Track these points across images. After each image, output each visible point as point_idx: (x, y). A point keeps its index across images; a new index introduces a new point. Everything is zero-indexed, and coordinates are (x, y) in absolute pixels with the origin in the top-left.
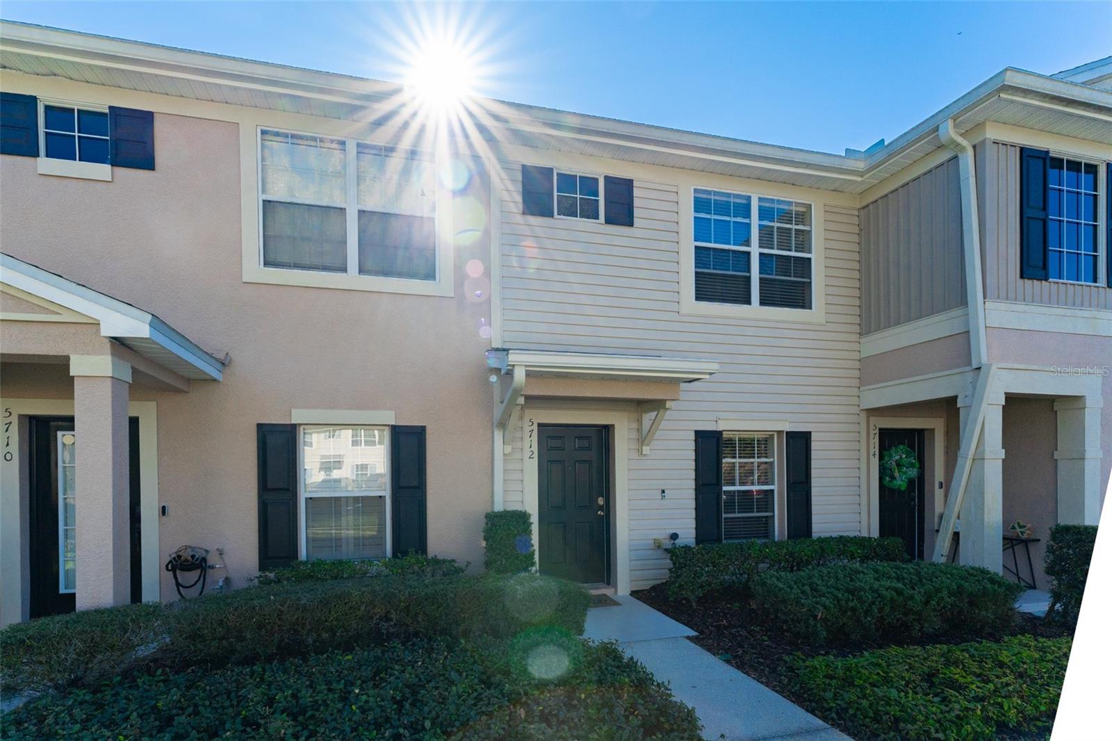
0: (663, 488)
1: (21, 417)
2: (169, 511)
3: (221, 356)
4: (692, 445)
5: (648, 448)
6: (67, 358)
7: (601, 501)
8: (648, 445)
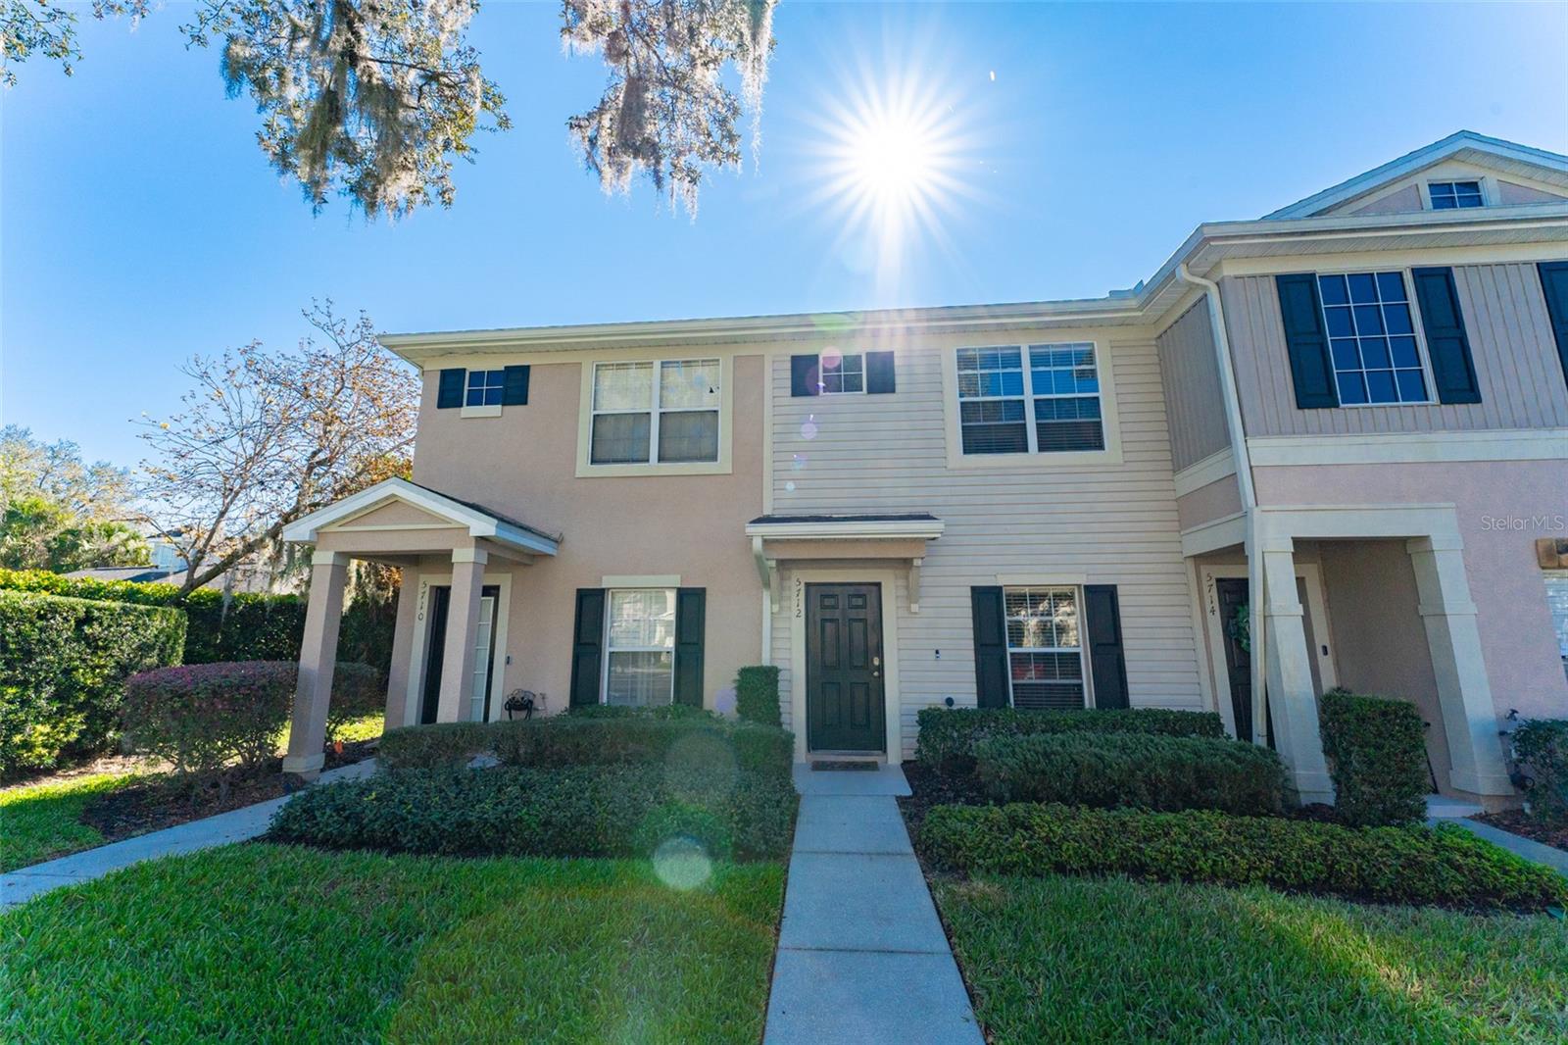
0: (937, 648)
1: (432, 587)
2: (513, 661)
3: (556, 536)
4: (968, 602)
5: (917, 605)
6: (452, 550)
7: (876, 662)
8: (916, 603)
